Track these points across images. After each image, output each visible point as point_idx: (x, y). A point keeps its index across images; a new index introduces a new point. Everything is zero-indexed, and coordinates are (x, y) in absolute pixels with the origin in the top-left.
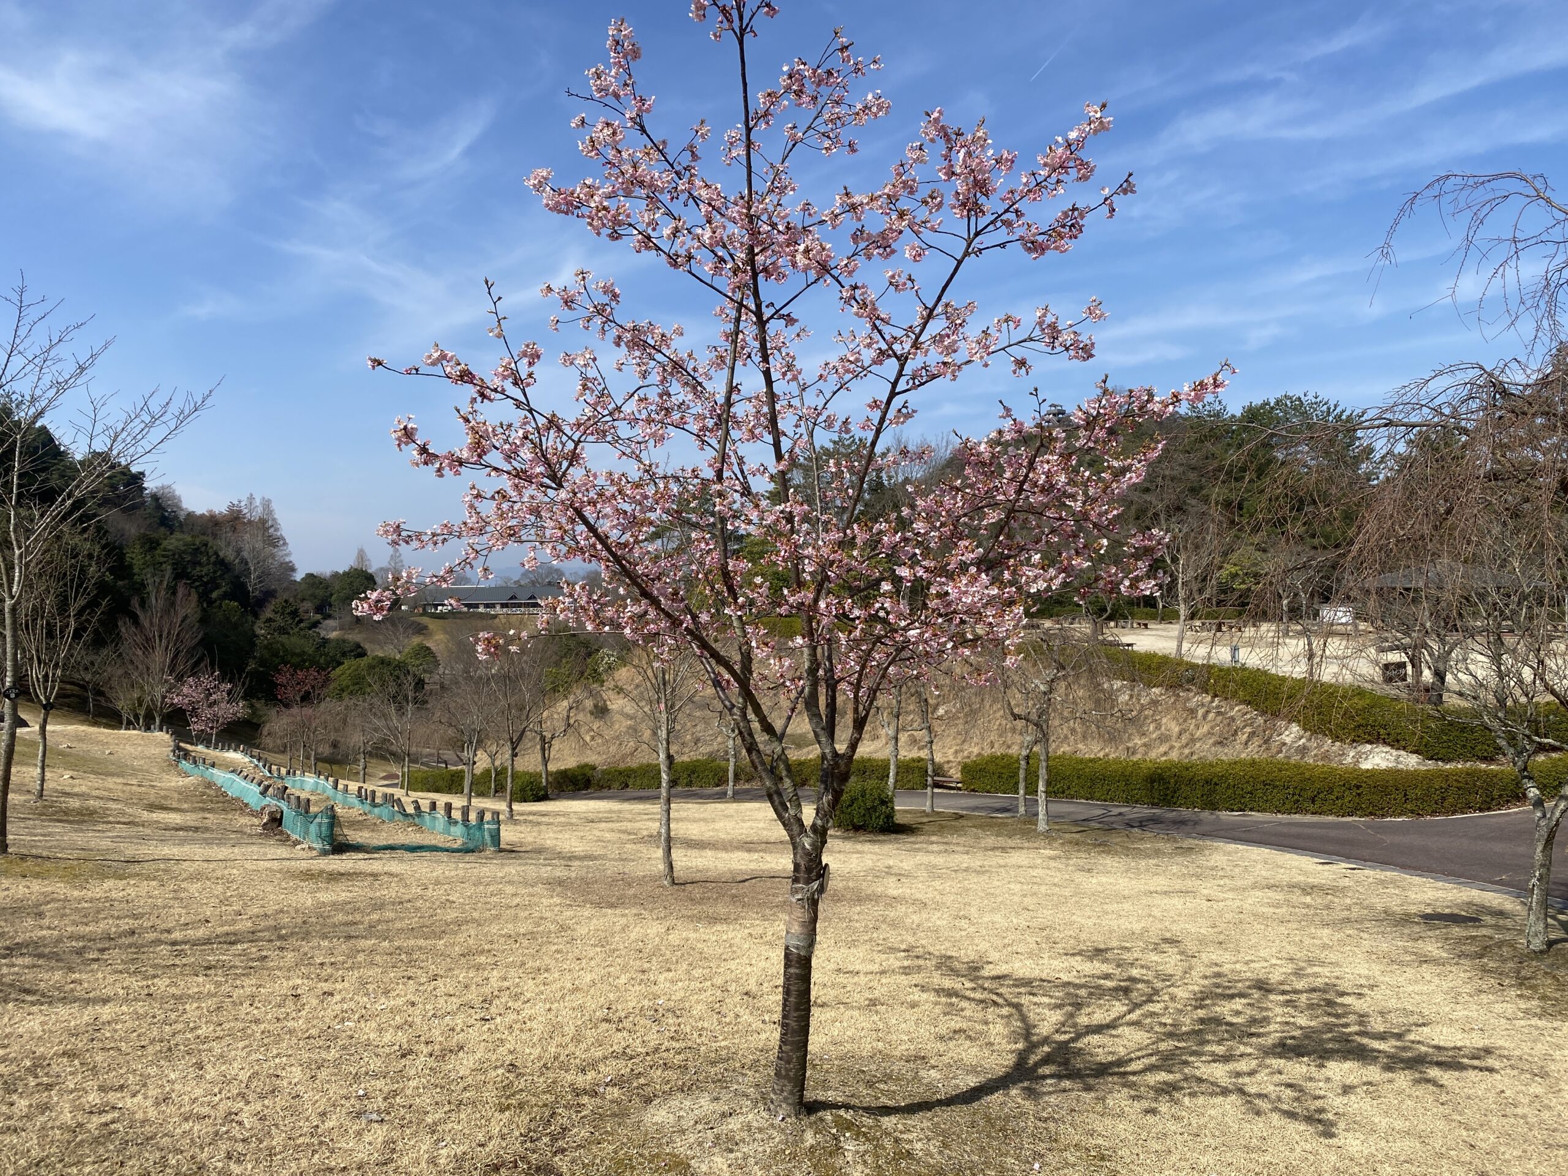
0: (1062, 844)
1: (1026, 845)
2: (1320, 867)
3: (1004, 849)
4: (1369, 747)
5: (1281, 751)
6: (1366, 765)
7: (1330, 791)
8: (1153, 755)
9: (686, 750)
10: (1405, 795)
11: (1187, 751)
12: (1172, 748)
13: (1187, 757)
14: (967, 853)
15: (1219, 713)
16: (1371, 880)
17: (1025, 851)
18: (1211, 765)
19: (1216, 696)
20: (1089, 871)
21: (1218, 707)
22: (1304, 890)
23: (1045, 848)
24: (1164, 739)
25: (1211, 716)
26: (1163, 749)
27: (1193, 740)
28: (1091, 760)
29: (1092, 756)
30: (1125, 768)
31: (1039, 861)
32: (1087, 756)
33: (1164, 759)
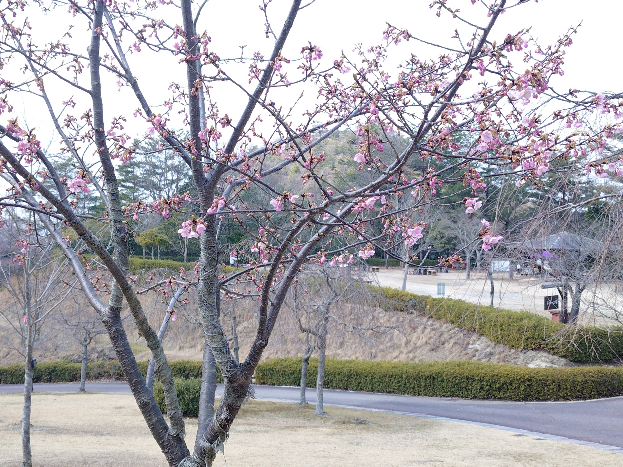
0: (334, 423)
1: (307, 424)
2: (516, 438)
3: (293, 428)
4: (534, 353)
5: (474, 356)
6: (531, 366)
7: (511, 384)
8: (389, 358)
9: (48, 354)
10: (559, 386)
11: (411, 355)
12: (401, 352)
13: (412, 359)
14: (267, 432)
15: (433, 330)
16: (554, 448)
17: (309, 429)
18: (430, 365)
19: (431, 317)
20: (358, 444)
21: (432, 325)
22: (515, 457)
23: (322, 427)
24: (394, 347)
25: (427, 331)
26: (396, 353)
27: (415, 348)
28: (347, 362)
29: (347, 358)
30: (372, 367)
31: (321, 437)
32: (343, 359)
33: (397, 360)
